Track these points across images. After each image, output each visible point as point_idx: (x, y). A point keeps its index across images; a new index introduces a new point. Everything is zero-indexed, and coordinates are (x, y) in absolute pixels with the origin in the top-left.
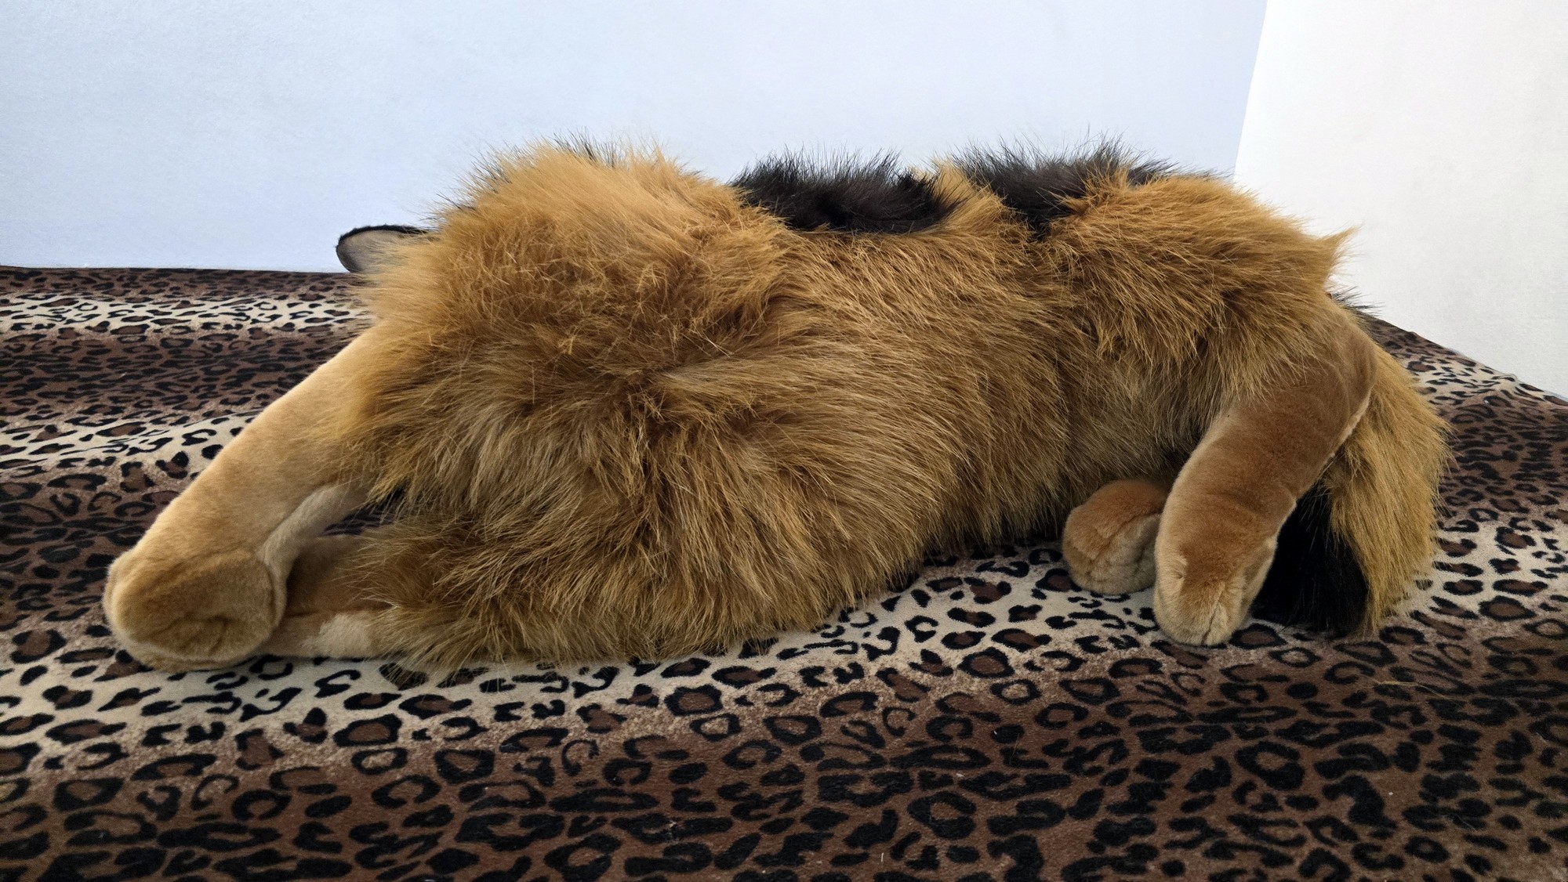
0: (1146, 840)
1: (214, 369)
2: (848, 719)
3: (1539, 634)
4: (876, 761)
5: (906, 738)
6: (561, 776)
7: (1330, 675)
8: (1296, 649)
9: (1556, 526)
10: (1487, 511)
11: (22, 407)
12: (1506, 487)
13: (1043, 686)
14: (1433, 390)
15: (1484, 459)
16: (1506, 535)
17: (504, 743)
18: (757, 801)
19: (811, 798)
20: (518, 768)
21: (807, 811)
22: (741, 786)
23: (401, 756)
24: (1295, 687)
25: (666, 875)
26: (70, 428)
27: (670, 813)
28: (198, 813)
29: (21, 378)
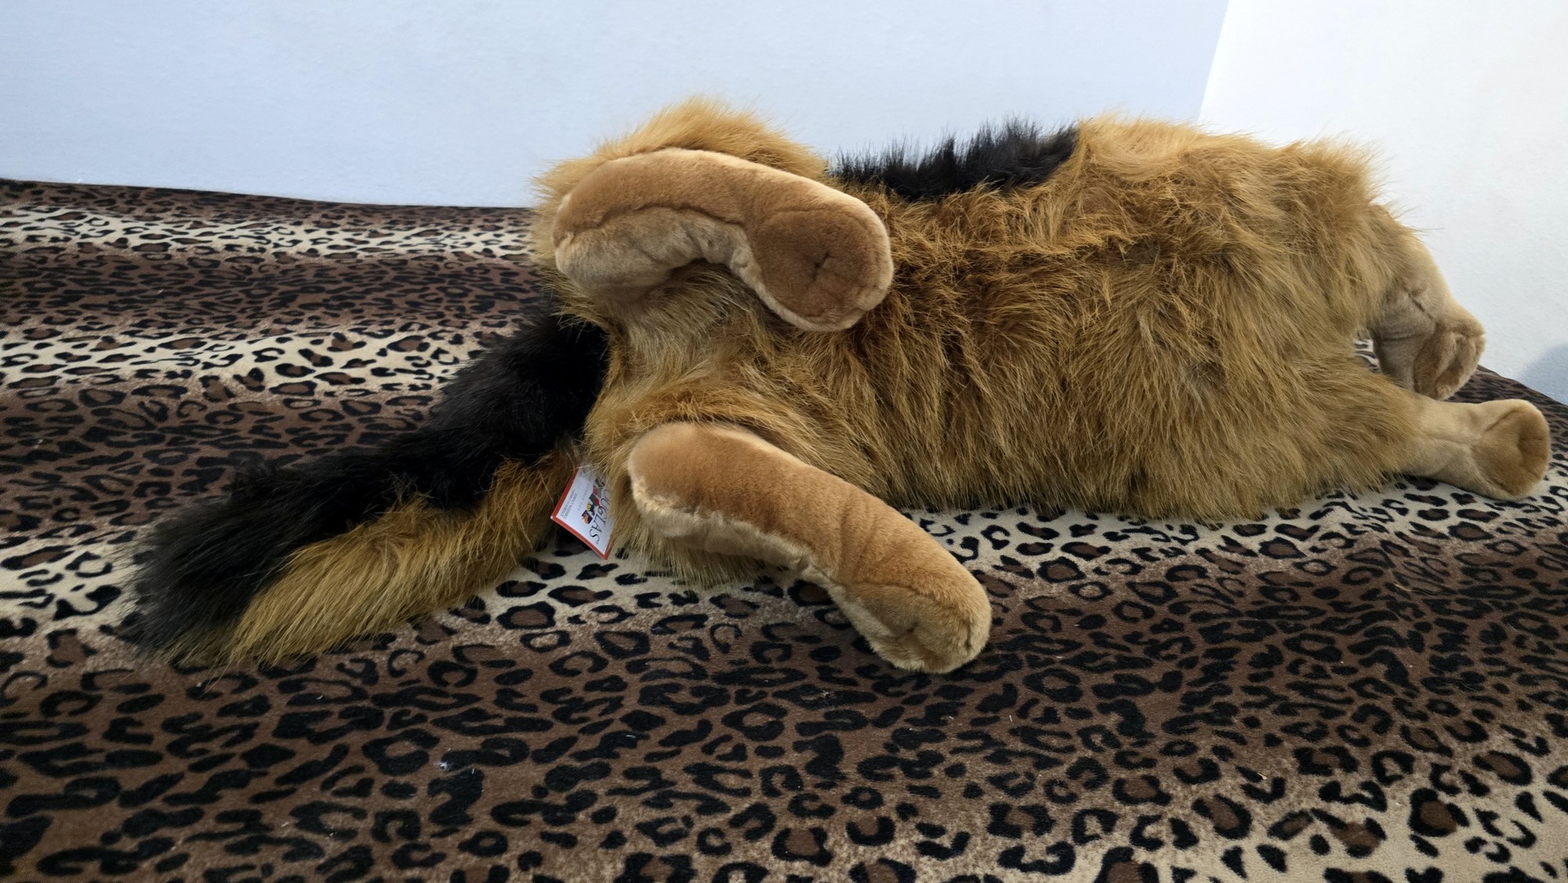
0: (1226, 700)
3: (1499, 551)
5: (1004, 626)
6: (714, 654)
7: (1346, 579)
8: (1314, 561)
11: (67, 317)
13: (1112, 587)
17: (654, 626)
18: (890, 680)
20: (672, 646)
21: (937, 687)
22: (874, 667)
23: (564, 638)
24: (1319, 591)
25: (834, 733)
26: (128, 339)
27: (820, 685)
28: (396, 681)
29: (54, 289)
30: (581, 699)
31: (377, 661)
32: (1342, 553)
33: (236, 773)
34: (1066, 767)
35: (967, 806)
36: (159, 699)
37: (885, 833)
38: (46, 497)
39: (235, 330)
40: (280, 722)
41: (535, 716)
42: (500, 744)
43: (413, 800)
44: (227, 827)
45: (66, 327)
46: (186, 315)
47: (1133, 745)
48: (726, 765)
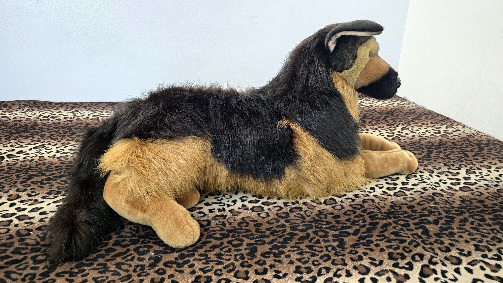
0: (371, 239)
2: (296, 213)
3: (474, 195)
4: (304, 222)
5: (311, 217)
6: (227, 225)
7: (418, 204)
8: (410, 197)
9: (482, 168)
10: (464, 165)
11: (72, 139)
12: (470, 159)
13: (345, 206)
15: (465, 151)
16: (468, 171)
17: (212, 218)
18: (275, 231)
19: (288, 230)
20: (217, 224)
21: (288, 233)
22: (271, 228)
24: (409, 206)
25: (256, 246)
27: (255, 233)
28: (144, 232)
29: (70, 132)
31: (140, 227)
32: (419, 196)
33: (102, 254)
34: (319, 256)
35: (289, 266)
37: (265, 271)
38: (64, 186)
40: (114, 242)
42: (168, 249)
43: (144, 262)
44: (99, 267)
45: (72, 142)
47: (340, 250)
48: (226, 253)
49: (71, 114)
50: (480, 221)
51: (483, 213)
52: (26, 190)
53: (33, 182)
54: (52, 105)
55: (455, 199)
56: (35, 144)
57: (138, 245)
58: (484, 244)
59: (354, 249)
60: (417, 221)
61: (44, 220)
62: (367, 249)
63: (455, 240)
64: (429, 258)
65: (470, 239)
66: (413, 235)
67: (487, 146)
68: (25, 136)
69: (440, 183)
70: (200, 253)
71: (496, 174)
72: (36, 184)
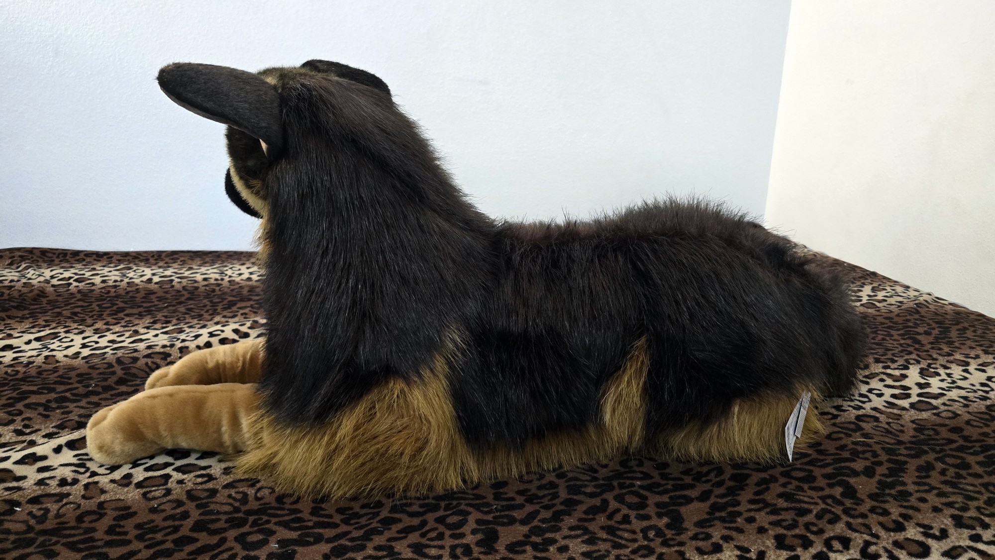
0: (736, 509)
1: (214, 301)
3: (941, 417)
4: (595, 479)
5: (609, 469)
7: (829, 436)
9: (952, 366)
10: (914, 360)
11: (117, 321)
12: (925, 348)
14: (886, 301)
15: (913, 334)
16: (925, 372)
18: (536, 496)
19: (563, 494)
21: (562, 500)
22: (527, 490)
25: (496, 527)
26: (145, 331)
27: (492, 502)
28: (259, 503)
29: (112, 307)
30: (358, 513)
31: (249, 493)
32: (829, 422)
33: (167, 550)
34: (630, 549)
36: (135, 513)
39: (201, 322)
40: (194, 524)
41: (331, 520)
42: (308, 535)
45: (115, 326)
46: (177, 316)
47: (673, 535)
48: (432, 543)
49: (117, 273)
50: (960, 469)
51: (962, 452)
52: (12, 422)
53: (28, 406)
54: (78, 258)
55: (902, 426)
56: (39, 331)
57: (246, 529)
58: (972, 513)
59: (701, 530)
60: (829, 470)
61: (48, 481)
62: (729, 528)
63: (912, 508)
64: (862, 545)
65: (943, 504)
66: (823, 499)
67: (957, 324)
68: (18, 317)
69: (869, 395)
70: (377, 544)
71: (981, 377)
72: (36, 409)
